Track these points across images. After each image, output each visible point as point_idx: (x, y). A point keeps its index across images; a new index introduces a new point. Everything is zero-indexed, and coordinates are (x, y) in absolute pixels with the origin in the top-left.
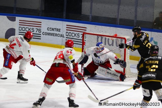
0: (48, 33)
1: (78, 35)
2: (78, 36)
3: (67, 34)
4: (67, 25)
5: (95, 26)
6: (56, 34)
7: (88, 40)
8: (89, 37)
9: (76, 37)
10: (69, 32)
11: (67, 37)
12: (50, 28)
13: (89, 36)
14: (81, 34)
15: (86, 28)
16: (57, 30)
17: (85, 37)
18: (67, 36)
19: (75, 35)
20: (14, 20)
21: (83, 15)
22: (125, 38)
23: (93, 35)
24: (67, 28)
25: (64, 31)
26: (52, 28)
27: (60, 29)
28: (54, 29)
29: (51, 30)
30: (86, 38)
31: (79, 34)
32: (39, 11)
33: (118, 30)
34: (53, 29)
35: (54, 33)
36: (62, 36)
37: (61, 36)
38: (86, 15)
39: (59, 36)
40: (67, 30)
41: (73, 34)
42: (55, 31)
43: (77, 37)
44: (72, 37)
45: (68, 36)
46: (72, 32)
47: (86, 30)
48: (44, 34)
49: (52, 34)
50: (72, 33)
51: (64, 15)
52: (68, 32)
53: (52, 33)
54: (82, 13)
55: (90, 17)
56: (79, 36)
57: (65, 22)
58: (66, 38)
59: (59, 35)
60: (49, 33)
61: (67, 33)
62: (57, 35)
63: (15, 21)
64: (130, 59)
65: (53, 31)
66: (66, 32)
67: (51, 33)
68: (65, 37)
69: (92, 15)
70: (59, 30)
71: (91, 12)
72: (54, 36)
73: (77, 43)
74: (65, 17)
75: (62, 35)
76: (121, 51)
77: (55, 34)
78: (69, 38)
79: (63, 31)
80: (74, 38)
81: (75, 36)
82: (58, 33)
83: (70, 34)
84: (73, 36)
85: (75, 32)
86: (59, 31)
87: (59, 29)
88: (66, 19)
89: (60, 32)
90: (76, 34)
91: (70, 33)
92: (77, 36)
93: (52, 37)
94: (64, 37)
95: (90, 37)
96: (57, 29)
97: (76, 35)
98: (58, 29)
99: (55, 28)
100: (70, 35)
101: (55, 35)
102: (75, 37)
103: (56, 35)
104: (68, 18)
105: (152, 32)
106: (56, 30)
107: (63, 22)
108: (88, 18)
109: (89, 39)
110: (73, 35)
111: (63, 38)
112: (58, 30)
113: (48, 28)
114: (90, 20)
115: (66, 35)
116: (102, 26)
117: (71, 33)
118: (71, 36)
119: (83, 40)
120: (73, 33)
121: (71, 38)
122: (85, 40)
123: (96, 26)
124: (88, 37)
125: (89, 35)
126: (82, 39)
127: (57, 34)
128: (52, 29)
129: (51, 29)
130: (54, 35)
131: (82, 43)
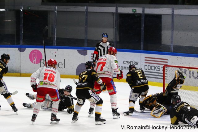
0: (124, 67)
1: (158, 68)
2: (159, 70)
3: (146, 68)
4: (145, 57)
5: (177, 57)
7: (170, 73)
10: (148, 64)
11: (146, 70)
12: (127, 61)
14: (162, 67)
15: (167, 60)
17: (166, 69)
18: (146, 69)
19: (155, 68)
20: (85, 54)
21: (163, 45)
23: (175, 68)
24: (145, 60)
26: (129, 62)
28: (131, 63)
29: (128, 63)
30: (167, 71)
31: (159, 67)
32: (113, 43)
38: (167, 45)
40: (145, 63)
41: (152, 67)
43: (158, 70)
44: (152, 71)
45: (148, 69)
46: (151, 65)
47: (167, 62)
48: (120, 68)
50: (152, 66)
51: (142, 46)
52: (147, 66)
54: (162, 43)
55: (172, 47)
56: (159, 69)
57: (143, 54)
58: (145, 72)
60: (126, 67)
61: (146, 67)
63: (87, 54)
66: (145, 65)
69: (174, 45)
70: (137, 63)
71: (172, 42)
73: (157, 77)
74: (143, 49)
75: (140, 68)
78: (149, 72)
79: (141, 64)
80: (154, 71)
81: (155, 69)
83: (149, 67)
84: (153, 70)
85: (155, 65)
86: (137, 65)
87: (137, 62)
88: (144, 50)
89: (138, 65)
90: (156, 67)
91: (149, 66)
92: (157, 69)
96: (134, 62)
97: (157, 68)
100: (149, 68)
102: (155, 71)
104: (147, 50)
107: (141, 54)
108: (170, 48)
110: (153, 68)
112: (136, 64)
113: (124, 61)
114: (171, 51)
115: (145, 69)
116: (185, 57)
117: (150, 66)
118: (150, 69)
119: (164, 73)
120: (153, 66)
121: (151, 72)
122: (167, 74)
123: (179, 57)
124: (169, 70)
125: (171, 67)
126: (162, 72)
128: (128, 62)
131: (162, 77)
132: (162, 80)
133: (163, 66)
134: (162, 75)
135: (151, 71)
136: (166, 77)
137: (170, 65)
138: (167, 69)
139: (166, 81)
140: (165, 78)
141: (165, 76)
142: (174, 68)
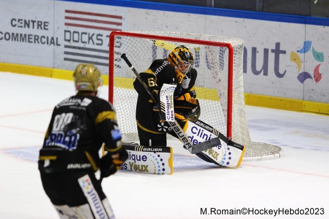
0: (13, 34)
1: (99, 37)
2: (100, 42)
3: (68, 38)
4: (67, 11)
5: (147, 10)
6: (35, 36)
8: (128, 44)
9: (94, 43)
10: (72, 29)
11: (67, 43)
12: (19, 20)
13: (127, 40)
14: (107, 36)
15: (120, 18)
16: (38, 25)
17: (117, 42)
18: (69, 41)
19: (90, 38)
22: (228, 46)
23: (138, 39)
24: (66, 18)
25: (57, 29)
26: (25, 21)
27: (47, 22)
28: (31, 24)
29: (23, 25)
30: (119, 47)
31: (101, 35)
33: (212, 21)
34: (27, 24)
35: (29, 35)
36: (53, 42)
37: (51, 43)
39: (44, 43)
40: (67, 24)
41: (83, 35)
42: (33, 27)
43: (97, 44)
44: (82, 45)
45: (72, 41)
46: (81, 30)
47: (120, 24)
48: (3, 36)
49: (24, 38)
50: (83, 33)
52: (69, 32)
53: (25, 35)
56: (101, 40)
57: (60, 2)
58: (66, 46)
59: (44, 40)
60: (17, 34)
61: (68, 34)
62: (39, 40)
64: (248, 103)
65: (29, 27)
66: (66, 31)
67: (21, 35)
68: (62, 46)
70: (45, 26)
72: (29, 42)
73: (95, 60)
75: (52, 38)
76: (220, 80)
77: (33, 37)
78: (74, 47)
80: (87, 46)
81: (91, 41)
82: (40, 32)
83: (76, 35)
84: (85, 42)
85: (91, 31)
86: (45, 29)
87: (45, 23)
89: (47, 29)
90: (93, 35)
91: (74, 32)
92: (96, 41)
93: (26, 44)
94: (59, 45)
95: (133, 43)
96: (38, 22)
97: (94, 38)
98: (41, 22)
99: (32, 21)
100: (76, 38)
101: (33, 40)
102: (90, 46)
103: (37, 39)
105: (308, 26)
106: (36, 24)
107: (56, 1)
109: (129, 48)
110: (85, 38)
111: (56, 46)
112: (43, 26)
113: (13, 20)
115: (65, 40)
117: (78, 33)
118: (78, 41)
119: (111, 52)
120: (86, 33)
121: (79, 48)
122: (118, 54)
123: (151, 11)
124: (125, 43)
125: (129, 38)
126: (108, 49)
127: (38, 36)
128: (23, 22)
129: (21, 23)
130: (29, 38)
131: (107, 62)
132: (107, 68)
133: (109, 33)
134: (107, 55)
135: (80, 45)
136: (116, 60)
137: (128, 32)
138: (119, 40)
139: (115, 70)
140: (115, 63)
141: (115, 58)
142: (136, 38)
